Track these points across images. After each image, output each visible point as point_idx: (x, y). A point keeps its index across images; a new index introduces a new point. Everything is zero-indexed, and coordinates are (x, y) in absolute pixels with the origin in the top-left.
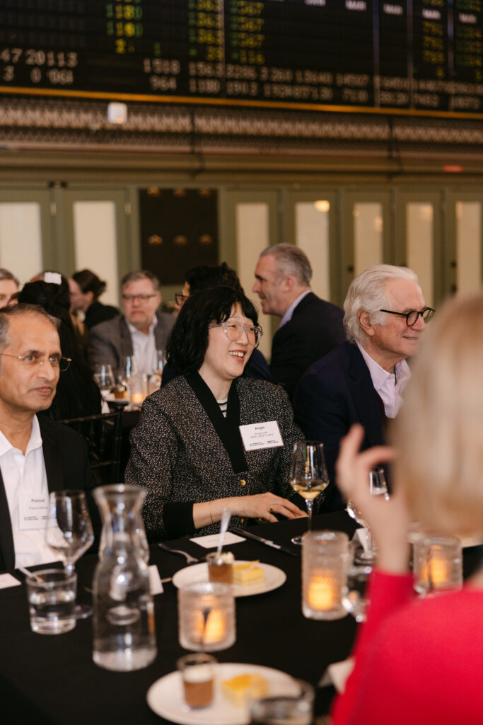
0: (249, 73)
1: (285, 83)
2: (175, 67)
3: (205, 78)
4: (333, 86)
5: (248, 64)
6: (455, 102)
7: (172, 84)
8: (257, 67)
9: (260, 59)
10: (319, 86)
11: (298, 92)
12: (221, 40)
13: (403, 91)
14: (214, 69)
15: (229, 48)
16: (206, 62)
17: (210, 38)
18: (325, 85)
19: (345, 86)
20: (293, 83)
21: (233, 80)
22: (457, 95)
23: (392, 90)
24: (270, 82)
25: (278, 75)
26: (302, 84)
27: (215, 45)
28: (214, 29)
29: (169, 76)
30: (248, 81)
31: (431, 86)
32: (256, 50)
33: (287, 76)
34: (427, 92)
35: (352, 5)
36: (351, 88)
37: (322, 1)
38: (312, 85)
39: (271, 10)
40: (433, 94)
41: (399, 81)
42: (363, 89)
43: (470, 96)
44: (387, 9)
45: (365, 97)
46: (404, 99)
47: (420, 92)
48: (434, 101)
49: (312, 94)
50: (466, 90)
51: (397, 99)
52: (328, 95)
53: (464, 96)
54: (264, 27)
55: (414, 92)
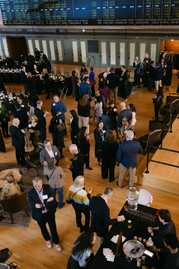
0: (113, 20)
1: (118, 21)
2: (101, 20)
3: (106, 22)
4: (127, 21)
5: (112, 19)
6: (152, 23)
7: (101, 23)
8: (114, 19)
9: (114, 18)
10: (124, 21)
11: (120, 23)
12: (108, 16)
13: (141, 21)
14: (107, 20)
15: (109, 17)
16: (106, 19)
17: (106, 16)
18: (126, 21)
19: (129, 21)
20: (120, 21)
21: (110, 22)
22: (153, 21)
23: (139, 21)
24: (116, 21)
25: (117, 20)
26: (122, 21)
27: (107, 17)
28: (107, 14)
29: (100, 22)
30: (112, 22)
31: (147, 20)
32: (113, 17)
34: (146, 21)
35: (131, 7)
36: (130, 21)
37: (125, 7)
38: (123, 21)
39: (116, 10)
40: (147, 21)
41: (140, 19)
42: (132, 21)
43: (156, 21)
44: (139, 7)
45: (133, 23)
46: (141, 23)
47: (145, 21)
48: (148, 23)
49: (123, 23)
50: (155, 20)
51: (139, 23)
52: (126, 23)
53: (155, 21)
54: (115, 13)
55: (143, 21)
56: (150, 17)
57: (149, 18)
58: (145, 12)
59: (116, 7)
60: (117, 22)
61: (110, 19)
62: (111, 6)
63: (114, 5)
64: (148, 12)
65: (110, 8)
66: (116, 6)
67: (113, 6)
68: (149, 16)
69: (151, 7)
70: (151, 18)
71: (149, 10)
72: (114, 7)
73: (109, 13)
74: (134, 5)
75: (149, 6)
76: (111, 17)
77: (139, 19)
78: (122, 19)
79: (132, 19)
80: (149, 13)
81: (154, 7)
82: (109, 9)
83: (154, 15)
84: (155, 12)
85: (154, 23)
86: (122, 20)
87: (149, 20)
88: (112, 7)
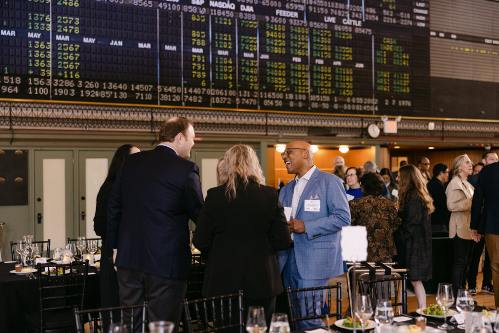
0: (71, 84)
1: (95, 89)
3: (39, 86)
4: (128, 91)
5: (69, 79)
6: (213, 100)
7: (16, 90)
8: (75, 81)
9: (77, 76)
10: (118, 91)
11: (103, 94)
12: (50, 66)
13: (177, 94)
14: (46, 81)
15: (55, 69)
16: (40, 78)
17: (43, 64)
18: (123, 91)
19: (136, 91)
20: (100, 89)
21: (58, 87)
22: (215, 96)
23: (171, 94)
24: (84, 89)
25: (90, 85)
26: (107, 90)
27: (46, 68)
28: (46, 59)
29: (14, 85)
30: (69, 88)
31: (196, 91)
32: (74, 71)
33: (97, 85)
34: (193, 94)
35: (141, 45)
36: (140, 92)
37: (120, 43)
38: (113, 90)
39: (84, 48)
40: (197, 95)
41: (174, 88)
42: (148, 92)
43: (224, 96)
44: (167, 48)
45: (149, 97)
46: (177, 98)
47: (189, 94)
48: (198, 99)
49: (113, 95)
50: (221, 93)
51: (172, 98)
52: (124, 95)
53: (219, 96)
54: (79, 58)
55: (184, 94)
56: (203, 84)
57: (201, 87)
58: (188, 68)
59: (86, 40)
60: (90, 89)
61: (59, 78)
62: (64, 34)
63: (77, 31)
64: (196, 67)
65: (58, 38)
66: (84, 34)
67: (72, 34)
68: (201, 79)
69: (206, 53)
70: (207, 87)
71: (201, 62)
72: (75, 39)
73: (55, 59)
74: (153, 42)
75: (201, 51)
76: (63, 70)
77: (172, 85)
78: (107, 82)
79: (144, 83)
80: (201, 71)
81: (215, 55)
82: (55, 42)
83: (217, 78)
84: (219, 69)
85: (218, 100)
86: (107, 85)
87: (202, 91)
88: (67, 38)
